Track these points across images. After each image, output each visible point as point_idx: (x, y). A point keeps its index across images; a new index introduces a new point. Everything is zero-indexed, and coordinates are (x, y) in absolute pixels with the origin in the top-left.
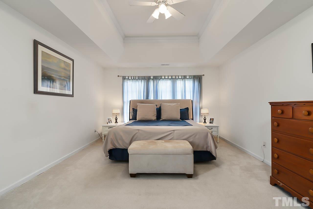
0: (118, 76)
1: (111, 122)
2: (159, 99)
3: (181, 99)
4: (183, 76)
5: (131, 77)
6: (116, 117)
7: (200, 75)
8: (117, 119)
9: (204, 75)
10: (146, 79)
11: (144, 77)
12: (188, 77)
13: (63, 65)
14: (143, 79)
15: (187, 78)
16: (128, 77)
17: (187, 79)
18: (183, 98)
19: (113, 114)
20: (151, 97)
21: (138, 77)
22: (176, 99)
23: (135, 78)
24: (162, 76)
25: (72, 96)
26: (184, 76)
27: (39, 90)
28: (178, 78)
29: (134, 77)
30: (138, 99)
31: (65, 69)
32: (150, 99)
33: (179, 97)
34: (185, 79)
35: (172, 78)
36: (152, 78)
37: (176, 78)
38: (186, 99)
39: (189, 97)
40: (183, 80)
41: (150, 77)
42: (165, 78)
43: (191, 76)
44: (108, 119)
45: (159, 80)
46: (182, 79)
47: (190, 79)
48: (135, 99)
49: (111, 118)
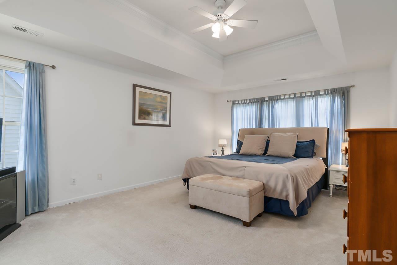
0: (228, 101)
1: (215, 154)
2: (275, 127)
3: (310, 126)
4: (313, 92)
5: (242, 101)
6: (223, 149)
7: (345, 87)
8: (224, 151)
9: (353, 86)
10: (259, 102)
11: (257, 99)
12: (322, 93)
13: (159, 99)
14: (255, 102)
15: (320, 93)
16: (238, 101)
17: (321, 95)
18: (314, 126)
19: (219, 145)
20: (266, 125)
21: (249, 99)
22: (301, 126)
23: (245, 102)
24: (280, 96)
25: (169, 126)
26: (315, 92)
27: (136, 122)
28: (304, 96)
29: (244, 100)
30: (249, 128)
31: (161, 102)
32: (264, 127)
33: (307, 124)
34: (316, 96)
35: (295, 97)
36: (266, 99)
37: (301, 97)
38: (319, 126)
39: (323, 123)
40: (313, 99)
41: (264, 98)
42: (285, 98)
43: (328, 90)
44: (213, 151)
45: (277, 101)
46: (312, 96)
47: (326, 95)
48: (245, 128)
49: (217, 149)
